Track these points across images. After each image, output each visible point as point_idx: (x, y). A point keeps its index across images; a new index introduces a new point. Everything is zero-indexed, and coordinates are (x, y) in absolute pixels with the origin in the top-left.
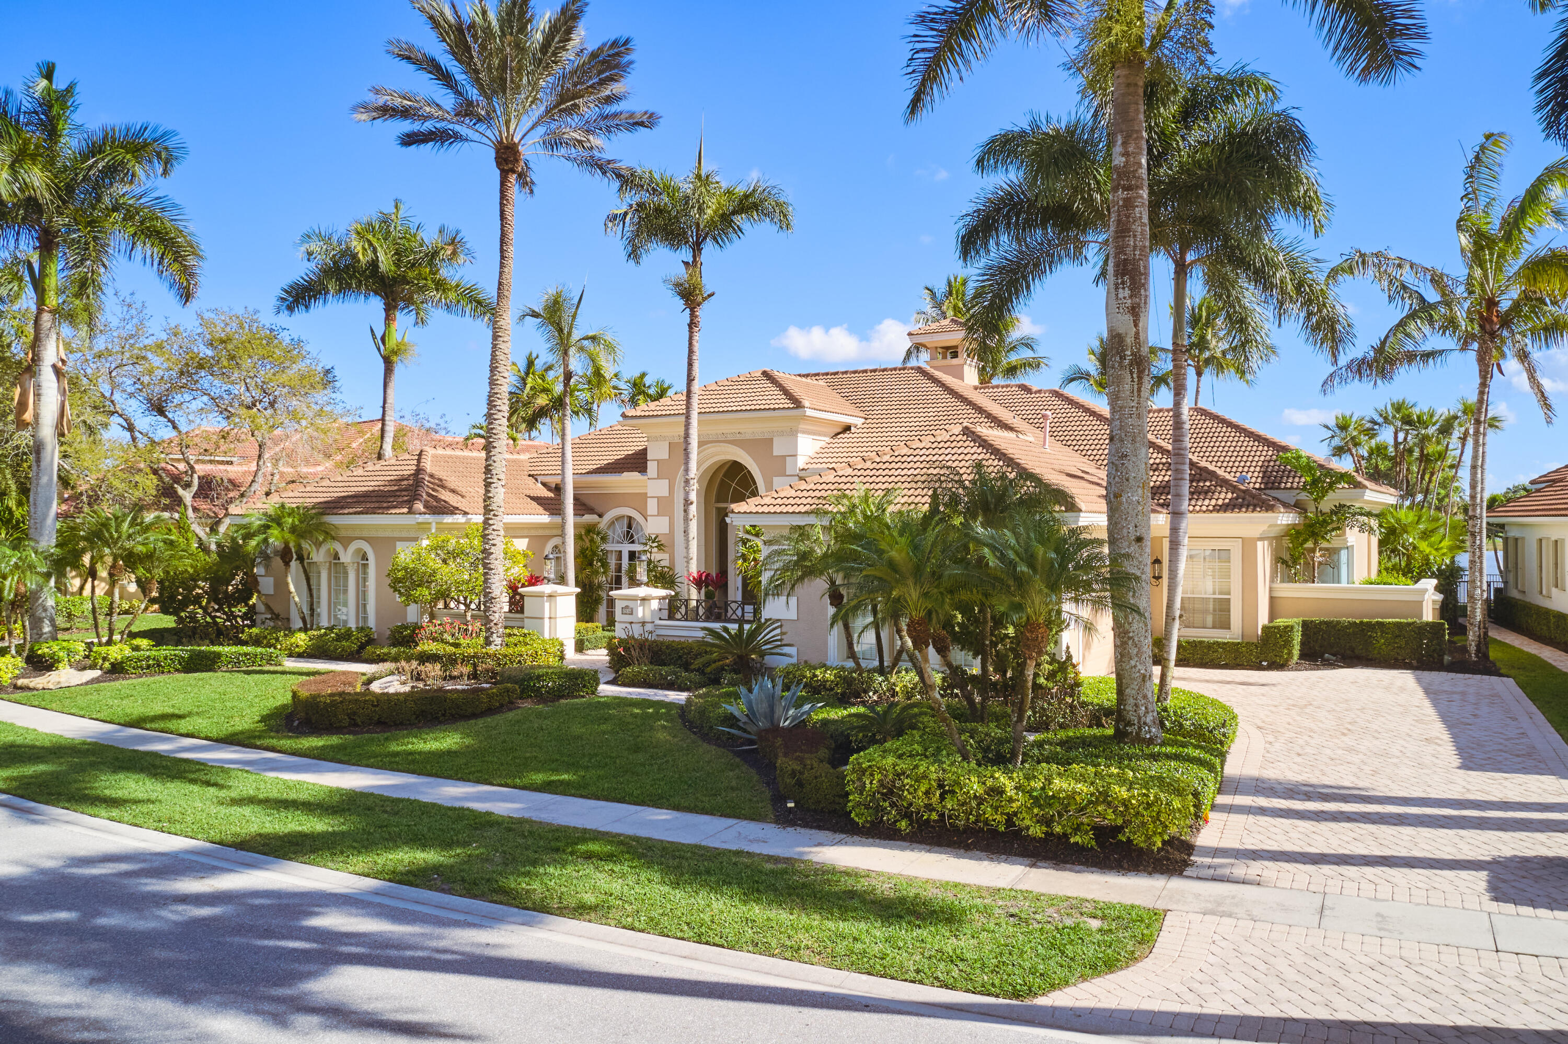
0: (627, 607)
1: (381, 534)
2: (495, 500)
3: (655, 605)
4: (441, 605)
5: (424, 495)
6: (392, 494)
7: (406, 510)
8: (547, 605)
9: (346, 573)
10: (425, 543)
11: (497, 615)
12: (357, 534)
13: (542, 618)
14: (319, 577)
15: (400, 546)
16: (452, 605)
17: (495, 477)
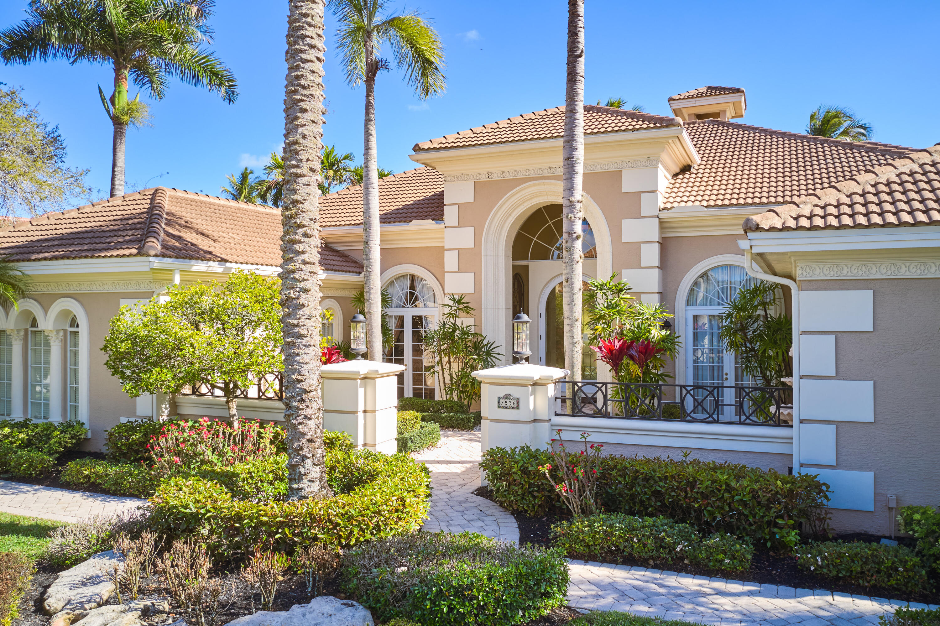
0: (508, 396)
1: (96, 289)
2: (306, 206)
3: (551, 390)
4: (187, 390)
5: (162, 234)
6: (115, 233)
7: (134, 251)
8: (361, 391)
9: (48, 345)
10: (164, 300)
11: (312, 424)
12: (63, 289)
13: (355, 413)
14: (11, 350)
15: (124, 304)
16: (204, 389)
17: (304, 164)
